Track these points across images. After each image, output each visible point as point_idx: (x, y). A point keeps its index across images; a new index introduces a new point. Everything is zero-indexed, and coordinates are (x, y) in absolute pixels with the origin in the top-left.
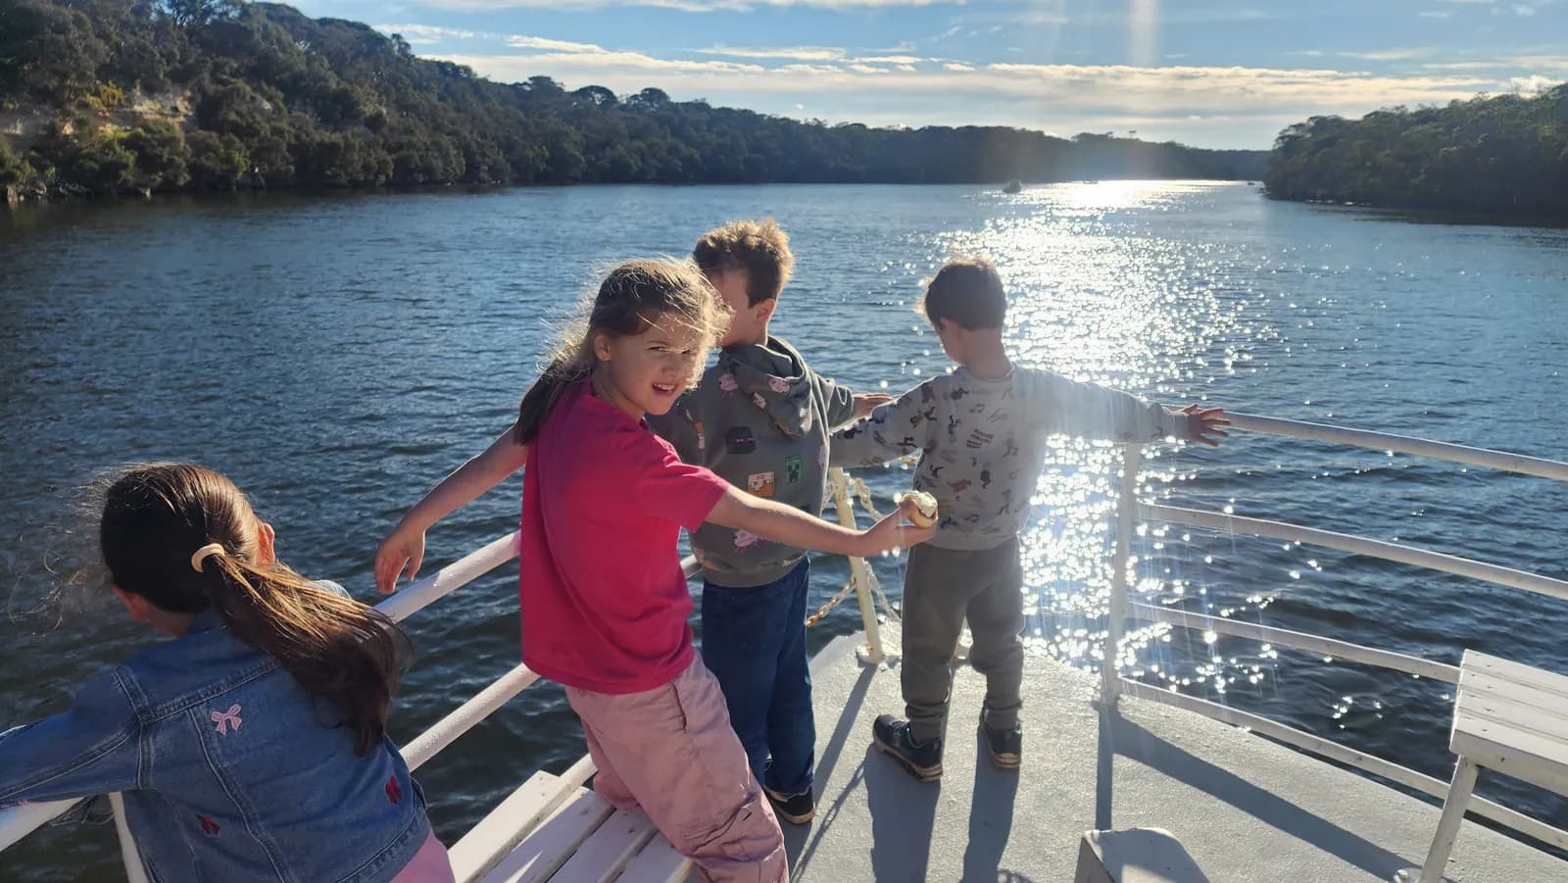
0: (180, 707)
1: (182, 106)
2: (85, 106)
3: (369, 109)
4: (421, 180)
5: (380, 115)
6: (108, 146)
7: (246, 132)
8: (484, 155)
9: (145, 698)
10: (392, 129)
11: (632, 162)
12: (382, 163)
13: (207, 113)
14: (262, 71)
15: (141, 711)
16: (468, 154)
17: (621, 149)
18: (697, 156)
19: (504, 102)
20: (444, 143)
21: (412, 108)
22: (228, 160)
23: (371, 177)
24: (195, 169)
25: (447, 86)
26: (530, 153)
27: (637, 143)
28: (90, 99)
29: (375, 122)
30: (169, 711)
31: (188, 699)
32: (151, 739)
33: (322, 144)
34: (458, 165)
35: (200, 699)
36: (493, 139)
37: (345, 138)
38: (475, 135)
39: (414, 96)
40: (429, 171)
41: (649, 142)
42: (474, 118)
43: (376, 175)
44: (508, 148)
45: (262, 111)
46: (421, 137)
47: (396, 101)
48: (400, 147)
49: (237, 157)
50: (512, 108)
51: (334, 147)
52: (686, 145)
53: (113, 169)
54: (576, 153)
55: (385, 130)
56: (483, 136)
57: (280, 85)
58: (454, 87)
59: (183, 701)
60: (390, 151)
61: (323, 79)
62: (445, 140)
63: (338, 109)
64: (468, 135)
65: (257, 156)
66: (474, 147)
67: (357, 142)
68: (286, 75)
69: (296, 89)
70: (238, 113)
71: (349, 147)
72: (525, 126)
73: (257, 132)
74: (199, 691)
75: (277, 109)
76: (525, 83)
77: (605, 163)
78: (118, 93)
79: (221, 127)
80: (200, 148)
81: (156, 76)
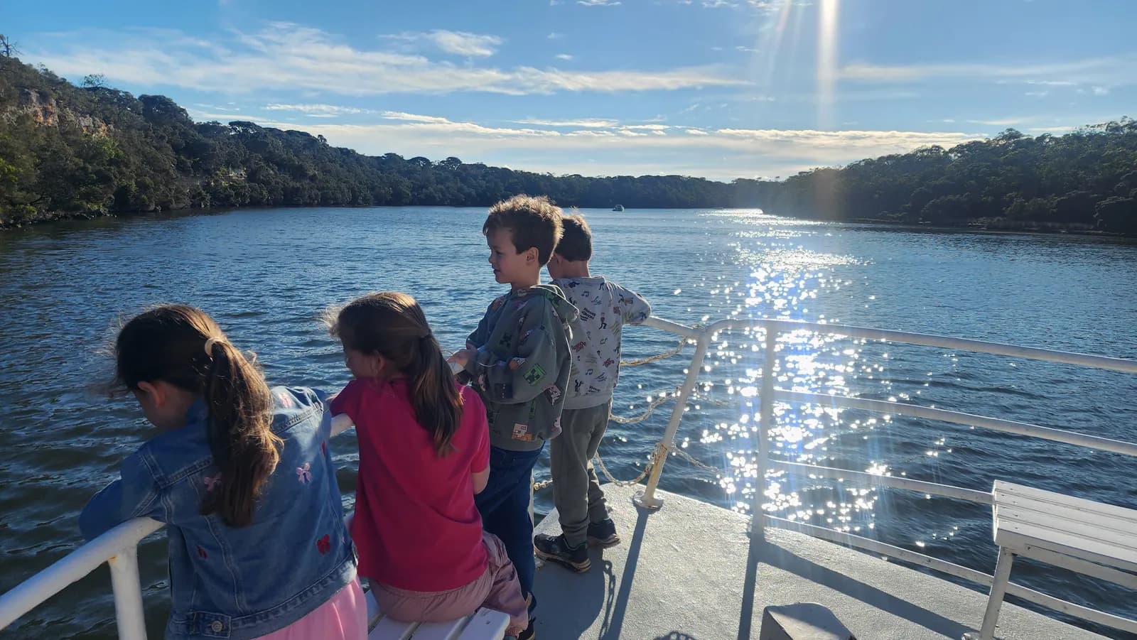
0: (184, 475)
1: (243, 173)
2: (217, 174)
3: (311, 173)
4: (332, 203)
5: (315, 175)
6: (226, 189)
7: (267, 183)
8: (360, 192)
9: (160, 470)
10: (320, 180)
11: (436, 195)
12: (317, 195)
13: (252, 176)
14: (270, 159)
15: (160, 479)
16: (353, 191)
17: (431, 189)
18: (474, 193)
19: (372, 166)
20: (342, 187)
21: (329, 172)
22: (262, 194)
23: (312, 201)
24: (251, 197)
25: (344, 160)
26: (383, 191)
27: (439, 186)
28: (218, 172)
29: (313, 178)
30: (177, 478)
31: (189, 469)
32: (167, 497)
33: (293, 188)
34: (349, 196)
35: (196, 468)
36: (365, 184)
37: (302, 185)
38: (356, 183)
39: (329, 166)
40: (335, 199)
41: (447, 185)
42: (356, 175)
43: (314, 200)
44: (372, 189)
45: (271, 174)
46: (333, 183)
47: (322, 168)
48: (323, 188)
49: (264, 193)
50: (375, 170)
51: (298, 188)
52: (468, 187)
53: (228, 197)
54: (408, 192)
55: (317, 182)
56: (360, 183)
57: (277, 164)
58: (347, 160)
59: (185, 470)
60: (319, 191)
61: (293, 161)
62: (343, 185)
63: (299, 173)
64: (353, 183)
65: (270, 192)
66: (356, 189)
67: (307, 187)
68: (278, 159)
69: (282, 165)
70: (263, 176)
71: (304, 189)
72: (381, 178)
73: (270, 184)
74: (195, 463)
75: (276, 174)
76: (383, 157)
77: (422, 196)
78: (225, 170)
79: (258, 182)
80: (253, 189)
81: (237, 163)
